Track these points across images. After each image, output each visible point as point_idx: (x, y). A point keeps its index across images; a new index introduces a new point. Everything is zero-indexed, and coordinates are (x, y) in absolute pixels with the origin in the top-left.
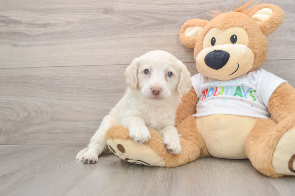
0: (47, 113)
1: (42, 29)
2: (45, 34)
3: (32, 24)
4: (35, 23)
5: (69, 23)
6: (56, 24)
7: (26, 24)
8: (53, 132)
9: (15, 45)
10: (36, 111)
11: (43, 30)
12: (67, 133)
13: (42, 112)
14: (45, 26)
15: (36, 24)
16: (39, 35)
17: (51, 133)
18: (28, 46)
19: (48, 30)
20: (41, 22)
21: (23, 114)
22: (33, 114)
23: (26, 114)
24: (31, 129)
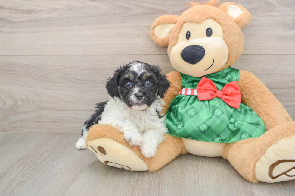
1: (26, 15)
2: (30, 21)
3: (16, 10)
4: (19, 8)
5: (54, 10)
6: (40, 11)
7: (9, 9)
11: (27, 17)
12: (55, 122)
14: (29, 12)
15: (20, 10)
16: (23, 21)
20: (24, 8)
21: (9, 103)
22: (20, 103)
23: (12, 103)
24: (18, 117)
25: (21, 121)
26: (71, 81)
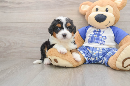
0: (19, 44)
1: (17, 5)
3: (13, 3)
4: (14, 2)
5: (30, 3)
6: (24, 3)
7: (10, 2)
8: (22, 52)
9: (5, 12)
10: (14, 43)
11: (18, 6)
12: (28, 53)
13: (17, 43)
14: (19, 3)
15: (15, 3)
16: (16, 8)
17: (21, 53)
18: (10, 13)
19: (20, 5)
20: (17, 2)
21: (8, 44)
22: (12, 44)
23: (9, 44)
24: (11, 51)
25: (12, 53)
26: (36, 34)
